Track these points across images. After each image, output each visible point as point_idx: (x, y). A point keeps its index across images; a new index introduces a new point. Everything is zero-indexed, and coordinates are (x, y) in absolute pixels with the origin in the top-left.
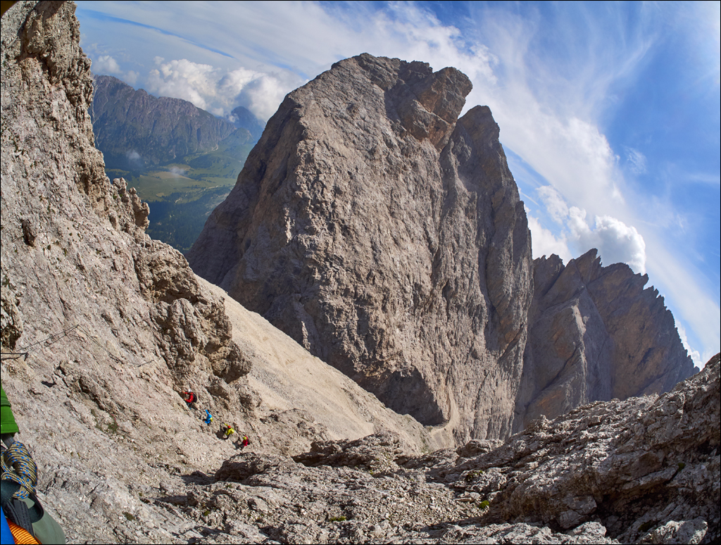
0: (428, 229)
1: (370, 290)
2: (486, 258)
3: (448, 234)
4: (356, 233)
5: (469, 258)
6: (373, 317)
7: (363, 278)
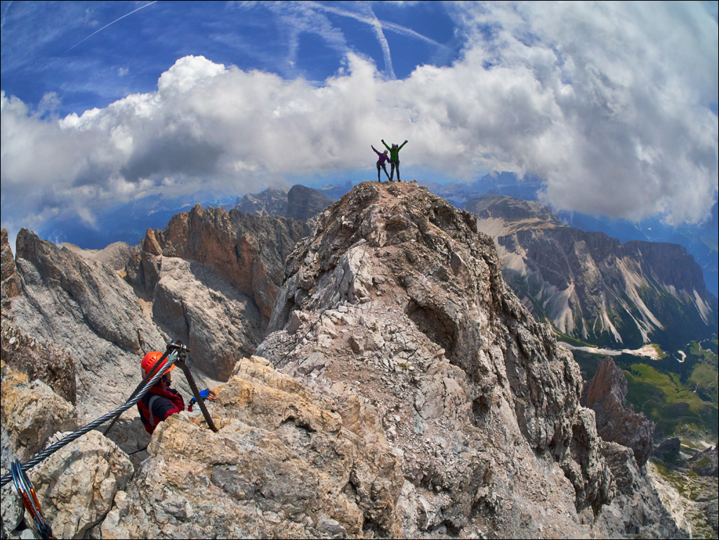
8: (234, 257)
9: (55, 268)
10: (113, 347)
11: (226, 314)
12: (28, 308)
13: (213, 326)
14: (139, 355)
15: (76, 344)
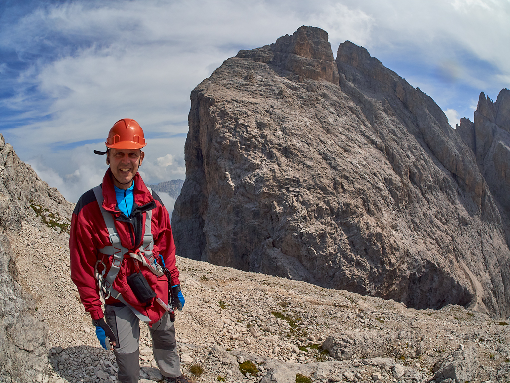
0: (367, 135)
1: (345, 199)
2: (424, 140)
3: (385, 132)
4: (299, 151)
5: (412, 143)
6: (361, 224)
7: (330, 190)
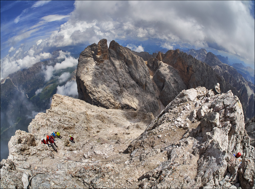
0: (114, 79)
2: (130, 74)
3: (118, 76)
4: (101, 91)
5: (126, 77)
8: (186, 70)
9: (123, 55)
10: (136, 84)
11: (177, 88)
12: (109, 64)
13: (172, 90)
14: (143, 89)
15: (124, 79)
